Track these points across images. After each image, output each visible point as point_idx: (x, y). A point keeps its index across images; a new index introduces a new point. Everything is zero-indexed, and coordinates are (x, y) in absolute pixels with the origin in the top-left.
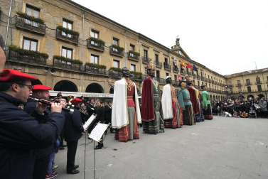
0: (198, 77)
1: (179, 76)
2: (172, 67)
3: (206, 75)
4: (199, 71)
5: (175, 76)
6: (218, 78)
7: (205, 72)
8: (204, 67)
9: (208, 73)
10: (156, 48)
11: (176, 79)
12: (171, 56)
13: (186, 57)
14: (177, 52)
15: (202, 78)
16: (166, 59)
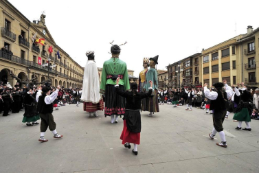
0: (61, 64)
1: (40, 58)
2: (31, 45)
3: (69, 63)
4: (63, 59)
5: (34, 57)
6: (79, 69)
7: (68, 60)
8: (68, 56)
9: (70, 63)
10: (8, 11)
11: (34, 61)
12: (31, 31)
13: (51, 40)
14: (41, 30)
15: (65, 66)
16: (23, 33)
